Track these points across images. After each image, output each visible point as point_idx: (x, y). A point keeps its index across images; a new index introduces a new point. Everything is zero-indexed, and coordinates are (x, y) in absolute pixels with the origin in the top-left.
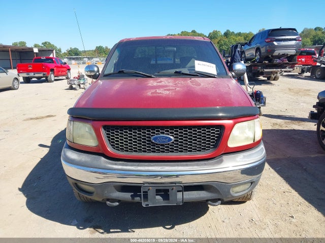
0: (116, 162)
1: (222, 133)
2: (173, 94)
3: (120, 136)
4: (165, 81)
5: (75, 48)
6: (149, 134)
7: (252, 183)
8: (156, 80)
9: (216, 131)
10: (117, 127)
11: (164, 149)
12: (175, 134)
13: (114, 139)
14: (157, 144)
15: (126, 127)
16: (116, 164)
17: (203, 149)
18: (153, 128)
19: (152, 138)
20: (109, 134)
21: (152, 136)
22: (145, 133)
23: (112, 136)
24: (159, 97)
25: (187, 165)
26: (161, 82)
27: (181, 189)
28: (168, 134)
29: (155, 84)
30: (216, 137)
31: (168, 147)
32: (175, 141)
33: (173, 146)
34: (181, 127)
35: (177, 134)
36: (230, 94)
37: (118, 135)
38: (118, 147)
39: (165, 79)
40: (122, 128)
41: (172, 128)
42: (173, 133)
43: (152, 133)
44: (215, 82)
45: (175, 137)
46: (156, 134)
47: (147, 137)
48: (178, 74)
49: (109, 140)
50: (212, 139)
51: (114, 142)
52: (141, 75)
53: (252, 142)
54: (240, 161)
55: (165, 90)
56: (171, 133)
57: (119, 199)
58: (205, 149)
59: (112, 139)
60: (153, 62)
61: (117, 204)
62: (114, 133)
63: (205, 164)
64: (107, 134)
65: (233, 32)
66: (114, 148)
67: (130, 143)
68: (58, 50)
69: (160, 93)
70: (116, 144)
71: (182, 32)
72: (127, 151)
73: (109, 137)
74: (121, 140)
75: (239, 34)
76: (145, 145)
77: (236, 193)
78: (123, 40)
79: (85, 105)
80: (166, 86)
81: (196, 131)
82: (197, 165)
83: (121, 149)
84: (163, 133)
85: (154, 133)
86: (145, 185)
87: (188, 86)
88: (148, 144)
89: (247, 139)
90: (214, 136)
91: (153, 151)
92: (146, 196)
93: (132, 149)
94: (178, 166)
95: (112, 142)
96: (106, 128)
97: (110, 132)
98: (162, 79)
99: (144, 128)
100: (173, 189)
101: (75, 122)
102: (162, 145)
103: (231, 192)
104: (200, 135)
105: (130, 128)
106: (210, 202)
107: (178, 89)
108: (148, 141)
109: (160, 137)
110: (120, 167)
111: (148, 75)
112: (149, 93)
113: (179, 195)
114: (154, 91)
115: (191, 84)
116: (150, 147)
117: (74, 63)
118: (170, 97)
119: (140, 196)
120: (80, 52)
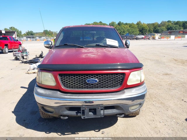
0: (66, 94)
1: (124, 77)
2: (97, 56)
3: (69, 80)
4: (91, 50)
5: (31, 31)
6: (85, 78)
7: (140, 104)
8: (86, 49)
9: (121, 76)
10: (67, 75)
11: (93, 86)
12: (99, 78)
13: (65, 81)
14: (89, 84)
15: (72, 75)
16: (66, 95)
17: (114, 86)
18: (87, 75)
19: (86, 80)
20: (62, 79)
21: (86, 79)
22: (83, 77)
23: (64, 80)
24: (89, 58)
25: (106, 95)
26: (89, 50)
27: (103, 108)
28: (95, 78)
29: (86, 51)
30: (121, 80)
31: (95, 85)
32: (99, 82)
33: (98, 84)
34: (102, 74)
35: (100, 78)
36: (127, 56)
37: (67, 79)
38: (67, 86)
39: (91, 48)
40: (69, 75)
41: (97, 75)
42: (98, 77)
43: (86, 77)
44: (118, 50)
45: (99, 80)
46: (89, 78)
47: (84, 80)
48: (98, 46)
49: (62, 82)
50: (119, 81)
51: (65, 83)
52: (77, 47)
53: (140, 82)
54: (134, 92)
55: (92, 54)
56: (97, 77)
57: (68, 115)
58: (115, 86)
59: (64, 81)
60: (81, 40)
61: (67, 118)
62: (65, 78)
63: (115, 94)
64: (61, 79)
65: (123, 23)
66: (65, 87)
67: (74, 84)
68: (20, 32)
69: (90, 56)
70: (66, 84)
71: (94, 23)
72: (72, 88)
73: (62, 80)
74: (69, 82)
75: (126, 24)
76: (82, 85)
77: (132, 110)
78: (66, 27)
79: (47, 62)
80: (92, 52)
81: (110, 76)
82: (111, 95)
83: (69, 87)
84: (92, 78)
85: (88, 78)
86: (83, 106)
87: (104, 53)
88: (84, 84)
89: (137, 80)
90: (120, 79)
91: (87, 88)
92: (83, 113)
93: (75, 87)
94: (101, 95)
95: (64, 83)
96: (60, 75)
97: (63, 77)
98: (89, 49)
99: (82, 75)
100: (98, 108)
101: (42, 72)
102: (92, 84)
103: (129, 109)
104: (113, 79)
105: (74, 75)
106: (118, 115)
107: (99, 54)
108: (84, 82)
109: (91, 80)
110: (69, 97)
111: (81, 46)
112: (84, 56)
113: (102, 112)
114: (86, 55)
115: (106, 51)
116: (85, 85)
117: (29, 40)
118: (96, 58)
119: (80, 113)
120: (34, 33)
